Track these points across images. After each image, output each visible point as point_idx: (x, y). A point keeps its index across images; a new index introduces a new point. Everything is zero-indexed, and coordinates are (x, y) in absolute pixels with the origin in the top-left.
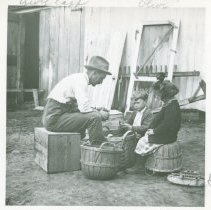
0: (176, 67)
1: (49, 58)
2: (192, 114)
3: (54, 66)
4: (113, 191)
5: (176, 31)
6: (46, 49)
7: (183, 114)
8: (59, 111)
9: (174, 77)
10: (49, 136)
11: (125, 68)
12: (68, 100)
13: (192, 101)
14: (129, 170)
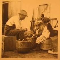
5: (49, 6)
10: (5, 37)
14: (34, 50)
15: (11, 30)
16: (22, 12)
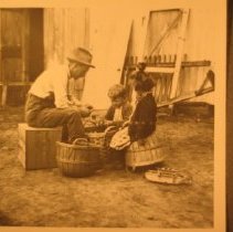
0: (186, 56)
1: (54, 49)
2: (201, 108)
3: (59, 57)
4: (83, 187)
5: (185, 16)
6: (51, 39)
7: (192, 108)
8: (38, 106)
9: (183, 67)
11: (132, 58)
12: (48, 95)
13: (199, 93)
15: (45, 111)
16: (77, 55)
